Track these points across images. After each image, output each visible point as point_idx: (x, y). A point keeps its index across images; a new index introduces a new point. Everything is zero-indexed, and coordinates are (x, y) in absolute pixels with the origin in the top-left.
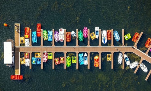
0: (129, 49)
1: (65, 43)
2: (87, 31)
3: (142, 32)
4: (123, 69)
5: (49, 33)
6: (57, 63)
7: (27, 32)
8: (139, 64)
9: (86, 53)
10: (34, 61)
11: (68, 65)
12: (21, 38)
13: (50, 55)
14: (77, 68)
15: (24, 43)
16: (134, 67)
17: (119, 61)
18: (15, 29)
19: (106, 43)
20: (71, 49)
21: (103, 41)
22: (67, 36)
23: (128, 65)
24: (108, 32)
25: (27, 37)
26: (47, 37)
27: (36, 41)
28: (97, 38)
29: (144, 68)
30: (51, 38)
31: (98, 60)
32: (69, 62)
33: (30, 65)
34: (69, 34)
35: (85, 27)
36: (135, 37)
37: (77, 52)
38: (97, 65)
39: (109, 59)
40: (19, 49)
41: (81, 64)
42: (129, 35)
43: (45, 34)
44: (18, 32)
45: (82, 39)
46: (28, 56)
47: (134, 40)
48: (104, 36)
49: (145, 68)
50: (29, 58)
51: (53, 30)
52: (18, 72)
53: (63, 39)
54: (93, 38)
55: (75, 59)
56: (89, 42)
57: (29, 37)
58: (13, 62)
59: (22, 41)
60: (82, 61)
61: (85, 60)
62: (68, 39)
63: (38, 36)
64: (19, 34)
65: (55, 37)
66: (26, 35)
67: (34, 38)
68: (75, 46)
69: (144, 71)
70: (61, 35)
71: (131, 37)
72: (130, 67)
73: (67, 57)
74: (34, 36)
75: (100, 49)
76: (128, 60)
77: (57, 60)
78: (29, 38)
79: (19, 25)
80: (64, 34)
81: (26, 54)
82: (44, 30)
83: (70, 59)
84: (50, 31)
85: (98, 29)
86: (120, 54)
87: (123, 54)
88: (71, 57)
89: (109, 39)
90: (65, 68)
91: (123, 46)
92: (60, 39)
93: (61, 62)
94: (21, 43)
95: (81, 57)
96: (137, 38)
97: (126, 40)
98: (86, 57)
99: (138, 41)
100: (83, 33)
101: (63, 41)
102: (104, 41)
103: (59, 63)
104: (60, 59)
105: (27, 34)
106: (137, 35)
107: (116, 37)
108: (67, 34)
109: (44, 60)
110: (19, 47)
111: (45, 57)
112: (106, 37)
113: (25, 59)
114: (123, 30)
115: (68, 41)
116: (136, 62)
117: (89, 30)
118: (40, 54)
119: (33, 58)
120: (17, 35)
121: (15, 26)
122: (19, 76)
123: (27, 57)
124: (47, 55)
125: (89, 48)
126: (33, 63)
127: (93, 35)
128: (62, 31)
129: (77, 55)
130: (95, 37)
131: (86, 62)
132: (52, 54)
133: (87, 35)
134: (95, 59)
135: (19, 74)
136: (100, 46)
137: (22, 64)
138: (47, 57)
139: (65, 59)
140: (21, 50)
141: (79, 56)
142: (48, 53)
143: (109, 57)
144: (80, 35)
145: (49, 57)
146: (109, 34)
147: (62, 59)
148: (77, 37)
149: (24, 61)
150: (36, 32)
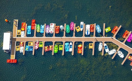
0: (109, 39)
1: (54, 35)
2: (73, 25)
3: (121, 26)
4: (103, 55)
5: (41, 27)
6: (47, 50)
7: (23, 26)
8: (117, 51)
9: (71, 43)
10: (27, 49)
11: (55, 52)
12: (18, 30)
13: (41, 44)
14: (63, 54)
15: (20, 34)
16: (112, 54)
17: (99, 48)
18: (14, 24)
19: (89, 34)
20: (59, 39)
21: (86, 33)
22: (56, 29)
23: (107, 52)
24: (91, 26)
25: (23, 30)
26: (39, 30)
27: (30, 33)
28: (82, 31)
29: (121, 55)
30: (43, 30)
31: (81, 48)
32: (56, 49)
33: (23, 52)
34: (58, 27)
35: (72, 22)
36: (115, 30)
37: (64, 42)
38: (80, 52)
39: (90, 47)
40: (15, 39)
41: (67, 51)
42: (110, 28)
43: (38, 28)
44: (16, 26)
45: (69, 31)
46: (23, 44)
47: (113, 32)
49: (122, 54)
50: (23, 46)
51: (45, 24)
52: (13, 57)
53: (53, 31)
54: (78, 31)
55: (61, 47)
56: (74, 34)
57: (25, 29)
58: (10, 49)
59: (19, 33)
60: (67, 48)
61: (70, 47)
62: (57, 31)
63: (33, 29)
64: (17, 28)
65: (46, 30)
66: (22, 28)
67: (29, 31)
68: (62, 37)
69: (121, 57)
70: (52, 28)
71: (111, 30)
72: (108, 54)
73: (55, 45)
74: (29, 29)
75: (83, 39)
76: (107, 48)
77: (46, 48)
78: (24, 31)
79: (17, 20)
80: (54, 27)
81: (21, 43)
82: (38, 24)
83: (57, 47)
84: (43, 25)
85: (83, 23)
86: (101, 44)
87: (103, 43)
88: (59, 46)
89: (92, 31)
90: (53, 54)
91: (104, 37)
92: (50, 31)
93: (50, 49)
94: (18, 34)
95: (67, 45)
96: (116, 31)
97: (107, 32)
98: (71, 45)
99: (116, 33)
100: (70, 27)
101: (52, 33)
102: (88, 33)
103: (48, 50)
104: (49, 47)
105: (23, 27)
106: (116, 28)
107: (98, 30)
108: (56, 27)
109: (36, 48)
110: (16, 37)
111: (36, 45)
112: (89, 30)
113: (20, 47)
114: (104, 24)
115: (57, 32)
116: (114, 49)
117: (75, 24)
118: (32, 43)
119: (27, 46)
120: (15, 28)
122: (14, 60)
123: (21, 45)
124: (38, 43)
125: (74, 39)
126: (26, 50)
127: (78, 28)
129: (64, 44)
130: (80, 30)
131: (71, 50)
132: (42, 43)
133: (73, 28)
134: (79, 47)
135: (14, 59)
136: (84, 37)
137: (17, 51)
138: (38, 45)
139: (53, 47)
140: (18, 39)
141: (65, 45)
142: (39, 42)
143: (91, 45)
144: (68, 29)
145: (40, 45)
146: (92, 27)
147: (51, 47)
148: (65, 30)
149: (19, 48)
150: (30, 26)
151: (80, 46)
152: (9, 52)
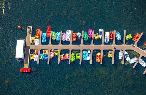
0: (130, 47)
1: (71, 42)
2: (91, 32)
3: (142, 33)
4: (123, 63)
5: (57, 34)
6: (63, 58)
7: (37, 33)
8: (138, 60)
9: (89, 51)
10: (42, 57)
11: (72, 60)
12: (32, 38)
13: (57, 52)
14: (80, 63)
15: (34, 42)
16: (134, 62)
17: (119, 57)
18: (28, 30)
19: (108, 42)
20: (76, 47)
21: (105, 41)
22: (73, 36)
23: (127, 60)
24: (111, 33)
25: (38, 37)
26: (55, 37)
27: (45, 41)
28: (100, 38)
29: (142, 63)
30: (59, 38)
31: (100, 56)
32: (73, 57)
33: (38, 60)
34: (76, 35)
35: (90, 29)
36: (136, 37)
37: (81, 50)
38: (99, 61)
39: (110, 55)
40: (29, 47)
41: (84, 59)
42: (131, 35)
43: (54, 35)
44: (30, 33)
45: (87, 38)
46: (37, 53)
47: (134, 39)
48: (107, 36)
49: (144, 63)
50: (38, 54)
51: (61, 31)
52: (26, 66)
53: (70, 39)
54: (96, 38)
55: (78, 55)
56: (92, 41)
57: (39, 37)
58: (23, 57)
59: (33, 41)
60: (85, 57)
61: (88, 56)
62: (74, 38)
63: (48, 36)
64: (31, 35)
65: (62, 38)
66: (36, 35)
67: (44, 38)
68: (80, 44)
69: (142, 65)
70: (68, 35)
71: (132, 37)
72: (129, 62)
73: (72, 53)
74: (43, 36)
75: (102, 47)
76: (128, 56)
77: (62, 56)
78: (39, 38)
79: (31, 27)
80: (71, 35)
81: (36, 51)
82: (53, 31)
83: (74, 55)
84: (59, 32)
85: (102, 30)
86: (121, 52)
87: (124, 51)
88: (76, 54)
89: (111, 38)
90: (69, 63)
91: (124, 44)
92: (66, 39)
93: (66, 58)
94: (32, 42)
95: (85, 53)
96: (137, 38)
97: (127, 39)
98: (89, 54)
99: (138, 40)
100: (88, 34)
101: (69, 41)
102: (107, 40)
103: (64, 58)
104: (65, 56)
105: (38, 34)
106: (138, 35)
107: (118, 37)
108: (73, 35)
109: (51, 56)
110: (30, 45)
111: (51, 54)
112: (109, 37)
113: (34, 55)
114: (125, 31)
115: (74, 40)
116: (136, 58)
117: (93, 31)
118: (47, 51)
119: (41, 54)
120: (29, 35)
121: (28, 28)
122: (28, 69)
123: (35, 53)
124: (54, 52)
125: (93, 46)
126: (41, 59)
127: (97, 36)
128: (69, 33)
129: (81, 52)
130: (98, 37)
131: (89, 58)
132: (58, 51)
133: (91, 35)
134: (97, 55)
135: (28, 68)
136: (103, 45)
137: (30, 59)
138: (54, 53)
139: (70, 55)
140: (32, 47)
141: (83, 53)
142: (55, 50)
143: (111, 53)
144: (85, 36)
145: (55, 53)
146: (111, 34)
147: (67, 55)
148: (82, 37)
149: (33, 57)
150: (45, 33)
151: (99, 54)
152: (22, 61)
